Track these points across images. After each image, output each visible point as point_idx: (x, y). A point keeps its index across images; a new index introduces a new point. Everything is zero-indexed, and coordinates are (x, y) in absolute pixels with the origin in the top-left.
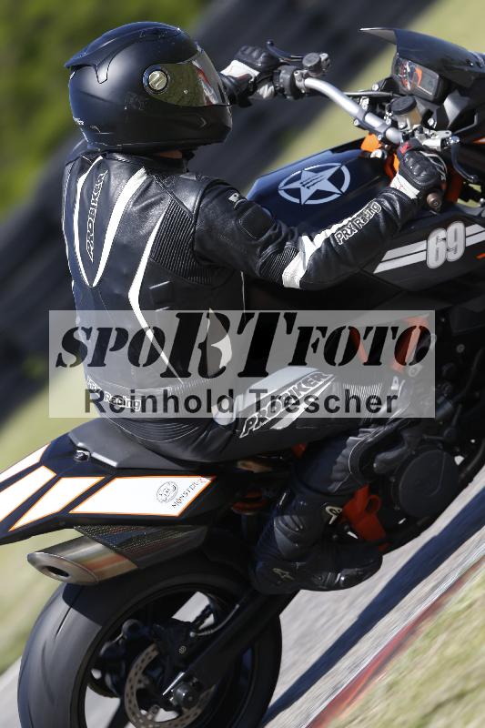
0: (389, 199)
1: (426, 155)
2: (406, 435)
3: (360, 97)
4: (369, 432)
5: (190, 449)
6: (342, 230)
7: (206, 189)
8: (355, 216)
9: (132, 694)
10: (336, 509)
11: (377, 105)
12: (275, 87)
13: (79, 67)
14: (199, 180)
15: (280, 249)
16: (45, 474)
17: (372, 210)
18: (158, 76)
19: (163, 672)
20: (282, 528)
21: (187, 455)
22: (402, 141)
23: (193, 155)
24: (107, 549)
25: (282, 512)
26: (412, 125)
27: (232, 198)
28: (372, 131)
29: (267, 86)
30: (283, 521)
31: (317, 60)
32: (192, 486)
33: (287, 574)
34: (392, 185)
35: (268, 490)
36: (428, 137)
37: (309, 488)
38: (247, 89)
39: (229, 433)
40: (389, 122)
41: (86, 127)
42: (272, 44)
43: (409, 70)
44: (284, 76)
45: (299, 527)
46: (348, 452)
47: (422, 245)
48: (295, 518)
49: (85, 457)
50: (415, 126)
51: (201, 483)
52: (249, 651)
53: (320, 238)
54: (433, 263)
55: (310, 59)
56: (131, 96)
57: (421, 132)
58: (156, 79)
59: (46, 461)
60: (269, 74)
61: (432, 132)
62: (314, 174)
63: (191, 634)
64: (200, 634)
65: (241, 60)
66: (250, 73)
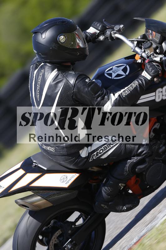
0: (141, 80)
1: (154, 64)
2: (147, 160)
3: (134, 41)
4: (135, 159)
5: (72, 165)
6: (124, 91)
7: (78, 77)
8: (129, 86)
9: (52, 245)
10: (123, 185)
11: (139, 44)
12: (105, 37)
13: (36, 33)
14: (75, 74)
15: (103, 98)
16: (22, 172)
17: (135, 84)
18: (63, 37)
19: (63, 239)
20: (105, 191)
21: (71, 167)
22: (147, 58)
23: (75, 64)
24: (43, 199)
25: (104, 185)
26: (150, 53)
27: (87, 80)
28: (137, 53)
29: (102, 36)
30: (105, 188)
31: (119, 28)
32: (73, 177)
33: (106, 207)
34: (142, 75)
35: (101, 176)
36: (156, 57)
37: (113, 177)
38: (95, 37)
39: (85, 160)
40: (143, 50)
41: (38, 53)
42: (105, 21)
43: (151, 32)
44: (108, 33)
45: (110, 191)
46: (128, 165)
47: (153, 94)
48: (109, 188)
49: (36, 166)
50: (151, 53)
51: (76, 175)
52: (94, 232)
53: (117, 95)
54: (158, 100)
55: (117, 28)
56: (53, 44)
57: (153, 55)
58: (62, 38)
59: (22, 167)
60: (103, 32)
61: (157, 55)
62: (117, 68)
63: (73, 226)
64: (76, 227)
65: (93, 27)
66: (96, 31)
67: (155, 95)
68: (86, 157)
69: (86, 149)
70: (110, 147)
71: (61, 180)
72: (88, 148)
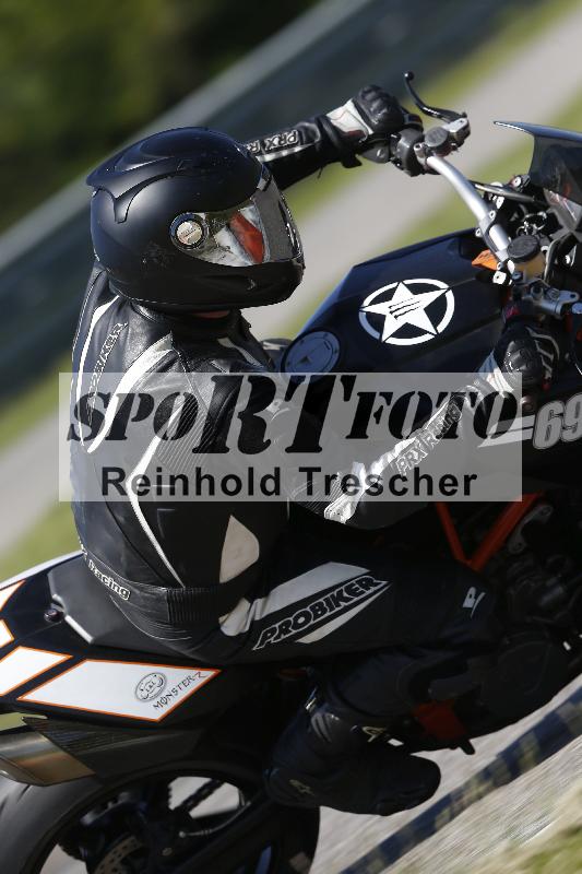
10: (376, 730)
32: (188, 682)
33: (307, 789)
47: (529, 420)
49: (59, 615)
51: (199, 677)
54: (541, 443)
56: (155, 248)
60: (384, 137)
62: (412, 295)
63: (182, 834)
64: (192, 834)
65: (357, 106)
66: (363, 129)
67: (533, 427)
68: (240, 635)
69: (244, 605)
70: (337, 609)
71: (139, 691)
72: (252, 603)
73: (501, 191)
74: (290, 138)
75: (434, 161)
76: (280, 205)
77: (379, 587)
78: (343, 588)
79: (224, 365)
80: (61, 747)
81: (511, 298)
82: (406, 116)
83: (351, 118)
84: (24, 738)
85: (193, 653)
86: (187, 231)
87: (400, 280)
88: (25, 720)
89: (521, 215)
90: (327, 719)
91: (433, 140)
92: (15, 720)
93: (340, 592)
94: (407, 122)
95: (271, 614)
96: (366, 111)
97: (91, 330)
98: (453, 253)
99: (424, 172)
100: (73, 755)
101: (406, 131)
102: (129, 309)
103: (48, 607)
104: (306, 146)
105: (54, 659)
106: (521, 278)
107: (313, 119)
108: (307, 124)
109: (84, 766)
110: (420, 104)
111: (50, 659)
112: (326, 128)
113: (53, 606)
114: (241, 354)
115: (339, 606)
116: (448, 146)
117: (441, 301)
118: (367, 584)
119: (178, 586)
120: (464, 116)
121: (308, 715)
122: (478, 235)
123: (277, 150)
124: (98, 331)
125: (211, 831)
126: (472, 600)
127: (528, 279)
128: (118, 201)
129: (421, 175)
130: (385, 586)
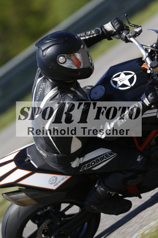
10: (114, 193)
32: (63, 179)
49: (29, 160)
50: (157, 73)
51: (66, 178)
56: (53, 64)
60: (119, 32)
63: (62, 219)
64: (65, 219)
65: (112, 24)
66: (113, 30)
67: (157, 112)
68: (76, 167)
69: (78, 159)
70: (103, 161)
71: (50, 182)
72: (80, 159)
73: (150, 48)
74: (93, 32)
75: (132, 39)
76: (87, 52)
77: (114, 155)
78: (104, 155)
79: (71, 95)
80: (29, 196)
81: (151, 78)
82: (125, 27)
83: (110, 27)
84: (19, 193)
85: (64, 171)
86: (61, 59)
87: (122, 72)
88: (19, 189)
89: (155, 54)
90: (101, 190)
91: (132, 34)
92: (16, 188)
93: (104, 156)
94: (125, 28)
95: (85, 162)
96: (114, 25)
97: (37, 85)
98: (137, 64)
99: (129, 42)
100: (32, 198)
101: (125, 31)
102: (46, 79)
103: (26, 158)
104: (97, 34)
105: (27, 172)
106: (153, 73)
107: (100, 27)
108: (98, 28)
109: (35, 201)
110: (129, 23)
111: (26, 172)
112: (103, 30)
113: (27, 158)
114: (76, 92)
115: (103, 160)
116: (136, 35)
117: (133, 77)
118: (111, 154)
119: (59, 154)
120: (141, 27)
121: (96, 188)
122: (143, 60)
123: (90, 35)
124: (38, 85)
125: (70, 218)
126: (139, 159)
127: (155, 73)
128: (43, 51)
129: (128, 43)
130: (115, 155)
